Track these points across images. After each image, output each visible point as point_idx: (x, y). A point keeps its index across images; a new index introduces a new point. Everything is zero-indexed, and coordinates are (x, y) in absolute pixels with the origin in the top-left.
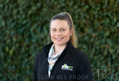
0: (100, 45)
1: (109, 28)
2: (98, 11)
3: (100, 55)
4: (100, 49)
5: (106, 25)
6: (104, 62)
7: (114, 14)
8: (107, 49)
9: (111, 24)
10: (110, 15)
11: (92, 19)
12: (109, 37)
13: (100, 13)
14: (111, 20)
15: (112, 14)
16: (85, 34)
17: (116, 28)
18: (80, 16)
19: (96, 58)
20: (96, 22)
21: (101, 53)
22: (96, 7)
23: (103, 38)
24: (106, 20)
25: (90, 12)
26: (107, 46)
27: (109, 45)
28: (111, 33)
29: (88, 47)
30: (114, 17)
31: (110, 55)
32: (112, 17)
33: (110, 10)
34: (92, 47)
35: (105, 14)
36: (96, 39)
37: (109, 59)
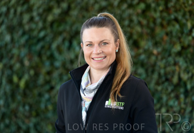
0: (165, 67)
1: (179, 38)
2: (161, 12)
3: (166, 84)
4: (166, 74)
5: (174, 34)
6: (172, 95)
7: (188, 16)
8: (177, 73)
9: (182, 33)
10: (180, 18)
11: (152, 25)
12: (179, 54)
13: (165, 14)
14: (182, 26)
15: (184, 15)
16: (141, 51)
17: (190, 38)
18: (131, 21)
19: (159, 88)
20: (158, 30)
21: (167, 80)
22: (158, 5)
23: (170, 55)
24: (174, 26)
25: (148, 14)
26: (177, 68)
27: (180, 67)
28: (183, 48)
29: (147, 71)
30: (187, 20)
31: (182, 83)
32: (184, 21)
33: (180, 10)
34: (153, 72)
35: (172, 17)
36: (160, 57)
37: (182, 90)
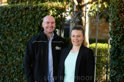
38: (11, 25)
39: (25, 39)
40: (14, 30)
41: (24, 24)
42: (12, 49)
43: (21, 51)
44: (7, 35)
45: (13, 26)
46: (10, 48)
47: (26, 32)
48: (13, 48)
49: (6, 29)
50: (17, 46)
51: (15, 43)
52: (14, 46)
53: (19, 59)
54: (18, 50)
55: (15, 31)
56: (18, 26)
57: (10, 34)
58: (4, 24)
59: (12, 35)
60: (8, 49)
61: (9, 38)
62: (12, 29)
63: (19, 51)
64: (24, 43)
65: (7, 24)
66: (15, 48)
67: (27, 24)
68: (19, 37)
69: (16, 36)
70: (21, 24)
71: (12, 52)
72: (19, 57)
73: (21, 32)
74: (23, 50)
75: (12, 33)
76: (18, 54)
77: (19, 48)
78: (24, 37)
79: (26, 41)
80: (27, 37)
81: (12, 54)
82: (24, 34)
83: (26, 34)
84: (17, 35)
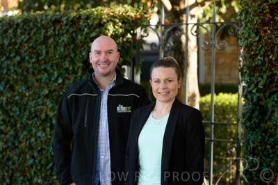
38: (23, 59)
39: (55, 90)
40: (31, 70)
41: (52, 57)
42: (27, 113)
43: (47, 116)
44: (16, 81)
45: (29, 62)
46: (22, 111)
47: (56, 74)
48: (30, 111)
49: (12, 68)
50: (39, 105)
51: (33, 100)
52: (30, 105)
53: (43, 134)
54: (41, 114)
55: (33, 74)
56: (38, 61)
57: (21, 80)
58: (8, 58)
59: (25, 81)
60: (18, 113)
61: (20, 88)
62: (25, 69)
63: (43, 116)
64: (53, 99)
65: (15, 57)
66: (33, 109)
67: (57, 57)
68: (43, 85)
69: (36, 84)
70: (45, 57)
71: (28, 119)
72: (44, 130)
73: (46, 75)
74: (51, 114)
75: (26, 78)
76: (40, 125)
77: (42, 110)
78: (54, 86)
79: (56, 93)
80: (59, 84)
81: (28, 124)
82: (53, 79)
83: (57, 79)
84: (37, 81)
